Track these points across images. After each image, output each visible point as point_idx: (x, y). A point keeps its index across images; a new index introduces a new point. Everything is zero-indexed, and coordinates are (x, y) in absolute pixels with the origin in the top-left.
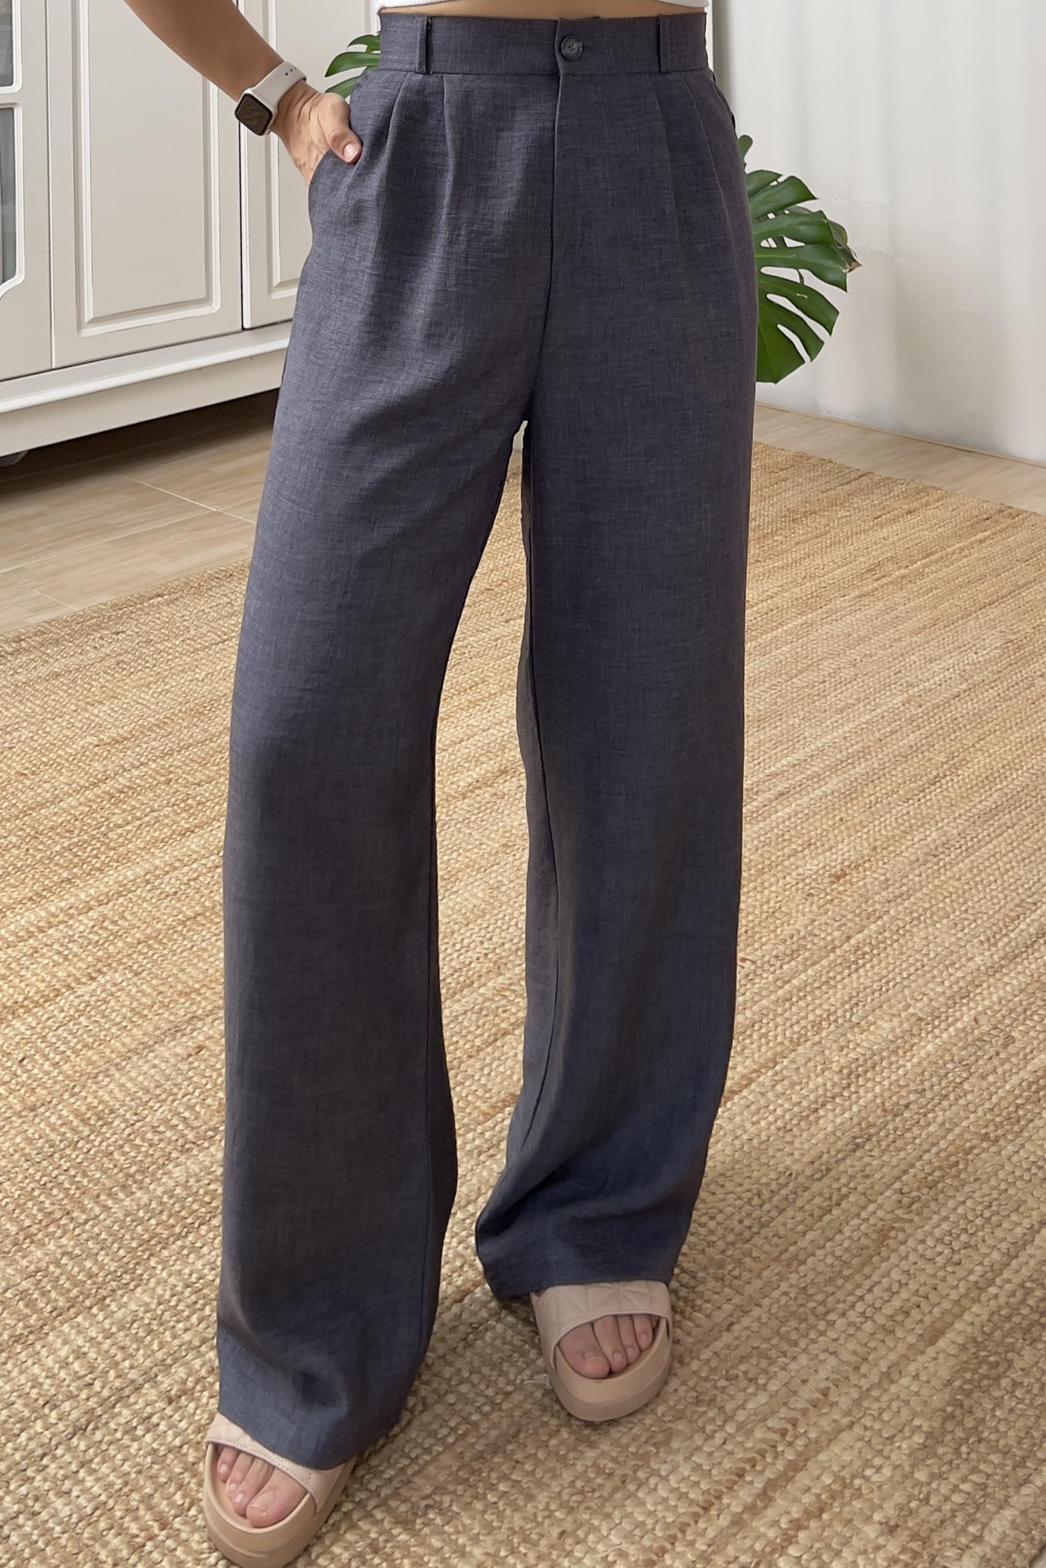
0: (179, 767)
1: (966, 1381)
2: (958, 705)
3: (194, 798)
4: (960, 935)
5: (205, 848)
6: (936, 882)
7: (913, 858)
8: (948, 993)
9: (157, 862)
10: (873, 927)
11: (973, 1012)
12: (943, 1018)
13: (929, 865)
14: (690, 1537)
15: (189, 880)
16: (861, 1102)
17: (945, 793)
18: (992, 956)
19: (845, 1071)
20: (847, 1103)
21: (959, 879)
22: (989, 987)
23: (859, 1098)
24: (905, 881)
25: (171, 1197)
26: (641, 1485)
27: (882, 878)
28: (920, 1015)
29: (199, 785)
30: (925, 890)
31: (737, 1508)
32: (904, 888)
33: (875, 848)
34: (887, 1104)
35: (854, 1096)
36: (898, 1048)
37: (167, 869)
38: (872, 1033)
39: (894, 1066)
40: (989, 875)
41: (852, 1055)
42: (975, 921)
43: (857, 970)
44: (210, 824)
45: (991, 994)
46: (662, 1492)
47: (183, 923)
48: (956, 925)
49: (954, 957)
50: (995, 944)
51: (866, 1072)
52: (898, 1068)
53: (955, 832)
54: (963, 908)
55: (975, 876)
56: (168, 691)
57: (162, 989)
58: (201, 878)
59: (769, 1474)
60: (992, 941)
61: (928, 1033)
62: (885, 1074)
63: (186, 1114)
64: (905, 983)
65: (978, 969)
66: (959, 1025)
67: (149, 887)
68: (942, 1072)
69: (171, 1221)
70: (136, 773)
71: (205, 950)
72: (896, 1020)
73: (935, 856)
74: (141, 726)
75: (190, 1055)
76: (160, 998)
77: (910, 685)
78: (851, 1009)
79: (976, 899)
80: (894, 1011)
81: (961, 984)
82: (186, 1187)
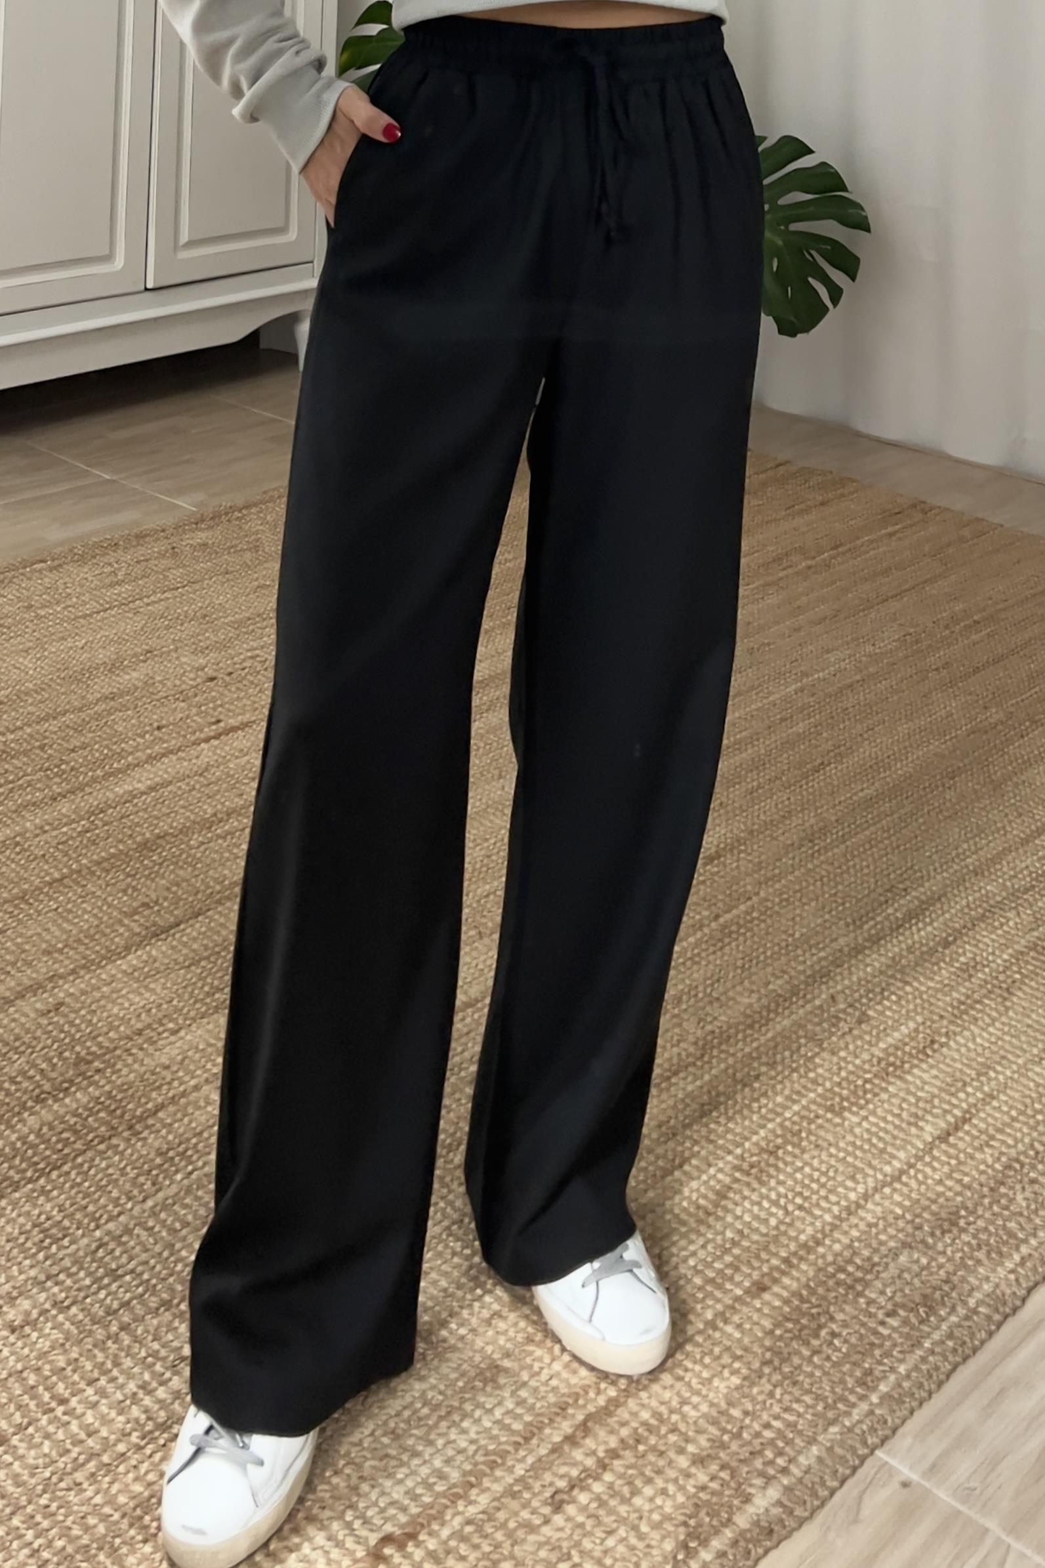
0: (55, 733)
1: (788, 1331)
2: (850, 695)
3: (67, 763)
4: (827, 917)
5: (74, 812)
6: (810, 866)
7: (789, 842)
8: (809, 972)
9: (28, 824)
10: (743, 907)
11: (831, 991)
12: (801, 994)
13: (803, 849)
14: (510, 1463)
15: (58, 844)
16: (714, 1072)
17: (829, 780)
18: (856, 938)
19: (701, 1043)
20: (699, 1072)
21: (832, 864)
22: (849, 968)
23: (711, 1069)
24: (778, 864)
25: (24, 1143)
26: (464, 1416)
27: (757, 860)
28: (780, 992)
29: (73, 751)
30: (797, 873)
31: (557, 1439)
32: (777, 871)
33: (751, 832)
34: (739, 1076)
35: (706, 1066)
36: (754, 1022)
37: (38, 831)
38: (729, 1008)
39: (748, 1040)
40: (862, 860)
41: (709, 1028)
42: (843, 904)
43: (721, 949)
44: (83, 790)
45: (851, 973)
46: (487, 1424)
47: (50, 884)
48: (824, 908)
49: (820, 938)
50: (861, 927)
51: (720, 1044)
52: (752, 1042)
53: (833, 818)
54: (833, 892)
55: (848, 861)
56: (46, 657)
57: (27, 947)
58: (70, 842)
59: (591, 1408)
60: (858, 923)
61: (784, 1009)
62: (740, 1045)
63: (44, 1066)
64: (769, 961)
65: (841, 951)
66: (817, 1002)
67: (18, 849)
68: (795, 1046)
69: (24, 1165)
70: (12, 736)
71: (70, 911)
72: (755, 996)
73: (811, 841)
74: (19, 690)
75: (49, 1011)
76: (23, 956)
77: (805, 674)
78: (712, 985)
79: (846, 883)
80: (755, 988)
81: (824, 963)
82: (39, 1134)
